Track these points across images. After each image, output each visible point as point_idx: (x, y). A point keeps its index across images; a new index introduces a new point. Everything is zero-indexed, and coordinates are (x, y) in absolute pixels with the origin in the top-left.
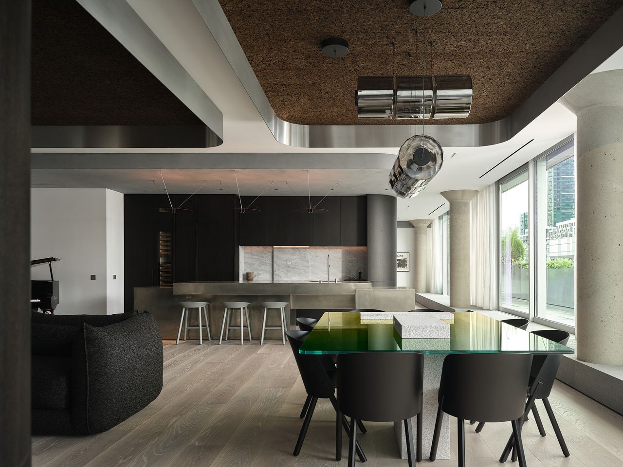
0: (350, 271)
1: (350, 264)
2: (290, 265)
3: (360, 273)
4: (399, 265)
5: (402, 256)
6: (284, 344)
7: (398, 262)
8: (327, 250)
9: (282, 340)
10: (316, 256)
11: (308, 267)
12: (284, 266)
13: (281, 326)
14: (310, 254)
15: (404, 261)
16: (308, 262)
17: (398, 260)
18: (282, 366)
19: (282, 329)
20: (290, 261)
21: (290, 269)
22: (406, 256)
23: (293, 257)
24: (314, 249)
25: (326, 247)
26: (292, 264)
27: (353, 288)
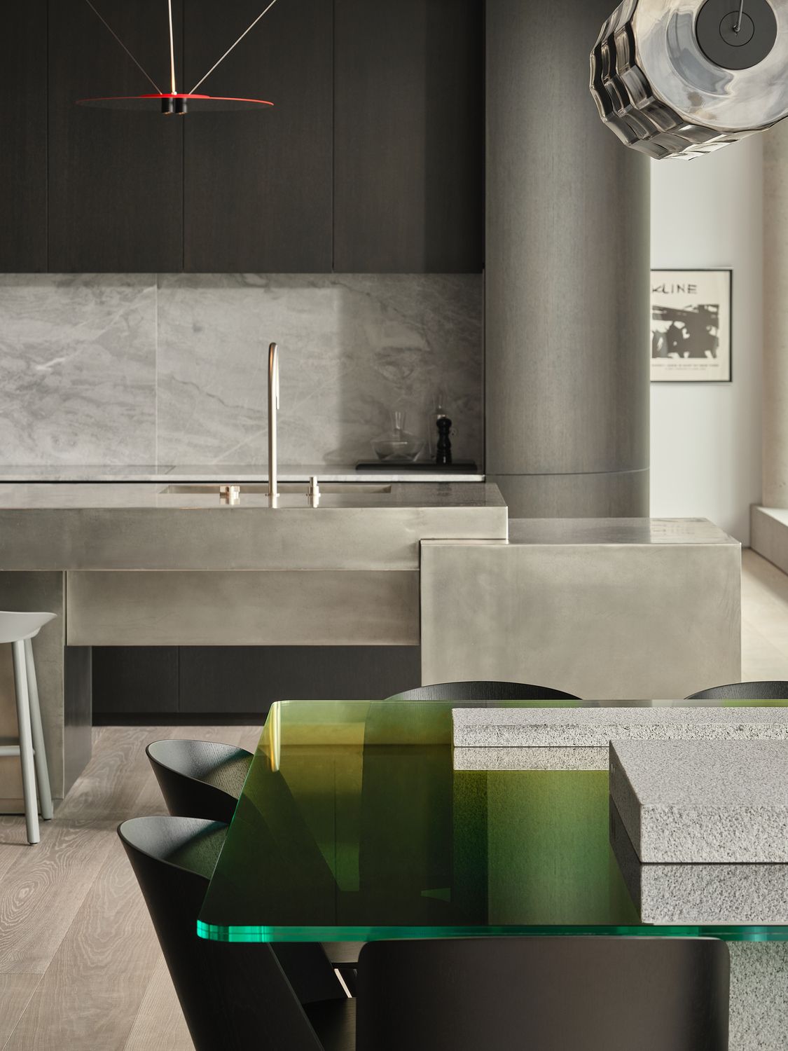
0: (387, 415)
1: (389, 372)
2: (51, 382)
3: (444, 426)
4: (674, 343)
5: (691, 289)
6: (36, 837)
7: (663, 326)
8: (259, 292)
9: (23, 815)
10: (197, 329)
11: (149, 389)
12: (11, 387)
13: (17, 740)
14: (162, 314)
15: (702, 318)
16: (148, 360)
17: (668, 314)
18: (43, 967)
19: (21, 757)
20: (48, 353)
21: (49, 401)
22: (711, 291)
23: (66, 334)
24: (180, 284)
25: (251, 278)
26: (57, 371)
27: (411, 535)
